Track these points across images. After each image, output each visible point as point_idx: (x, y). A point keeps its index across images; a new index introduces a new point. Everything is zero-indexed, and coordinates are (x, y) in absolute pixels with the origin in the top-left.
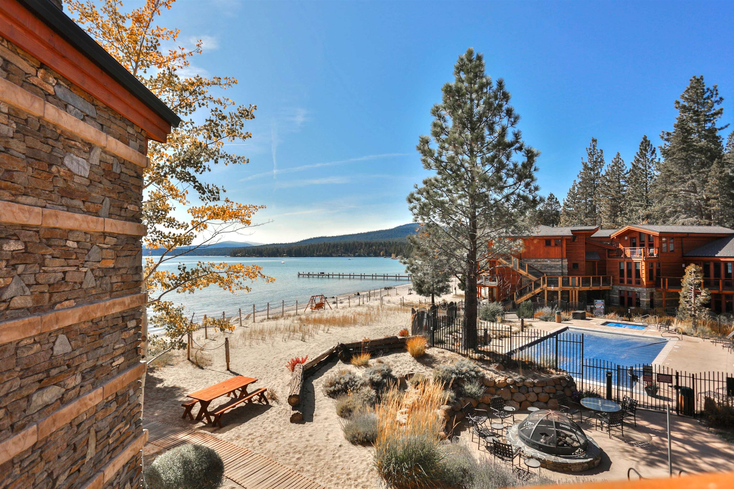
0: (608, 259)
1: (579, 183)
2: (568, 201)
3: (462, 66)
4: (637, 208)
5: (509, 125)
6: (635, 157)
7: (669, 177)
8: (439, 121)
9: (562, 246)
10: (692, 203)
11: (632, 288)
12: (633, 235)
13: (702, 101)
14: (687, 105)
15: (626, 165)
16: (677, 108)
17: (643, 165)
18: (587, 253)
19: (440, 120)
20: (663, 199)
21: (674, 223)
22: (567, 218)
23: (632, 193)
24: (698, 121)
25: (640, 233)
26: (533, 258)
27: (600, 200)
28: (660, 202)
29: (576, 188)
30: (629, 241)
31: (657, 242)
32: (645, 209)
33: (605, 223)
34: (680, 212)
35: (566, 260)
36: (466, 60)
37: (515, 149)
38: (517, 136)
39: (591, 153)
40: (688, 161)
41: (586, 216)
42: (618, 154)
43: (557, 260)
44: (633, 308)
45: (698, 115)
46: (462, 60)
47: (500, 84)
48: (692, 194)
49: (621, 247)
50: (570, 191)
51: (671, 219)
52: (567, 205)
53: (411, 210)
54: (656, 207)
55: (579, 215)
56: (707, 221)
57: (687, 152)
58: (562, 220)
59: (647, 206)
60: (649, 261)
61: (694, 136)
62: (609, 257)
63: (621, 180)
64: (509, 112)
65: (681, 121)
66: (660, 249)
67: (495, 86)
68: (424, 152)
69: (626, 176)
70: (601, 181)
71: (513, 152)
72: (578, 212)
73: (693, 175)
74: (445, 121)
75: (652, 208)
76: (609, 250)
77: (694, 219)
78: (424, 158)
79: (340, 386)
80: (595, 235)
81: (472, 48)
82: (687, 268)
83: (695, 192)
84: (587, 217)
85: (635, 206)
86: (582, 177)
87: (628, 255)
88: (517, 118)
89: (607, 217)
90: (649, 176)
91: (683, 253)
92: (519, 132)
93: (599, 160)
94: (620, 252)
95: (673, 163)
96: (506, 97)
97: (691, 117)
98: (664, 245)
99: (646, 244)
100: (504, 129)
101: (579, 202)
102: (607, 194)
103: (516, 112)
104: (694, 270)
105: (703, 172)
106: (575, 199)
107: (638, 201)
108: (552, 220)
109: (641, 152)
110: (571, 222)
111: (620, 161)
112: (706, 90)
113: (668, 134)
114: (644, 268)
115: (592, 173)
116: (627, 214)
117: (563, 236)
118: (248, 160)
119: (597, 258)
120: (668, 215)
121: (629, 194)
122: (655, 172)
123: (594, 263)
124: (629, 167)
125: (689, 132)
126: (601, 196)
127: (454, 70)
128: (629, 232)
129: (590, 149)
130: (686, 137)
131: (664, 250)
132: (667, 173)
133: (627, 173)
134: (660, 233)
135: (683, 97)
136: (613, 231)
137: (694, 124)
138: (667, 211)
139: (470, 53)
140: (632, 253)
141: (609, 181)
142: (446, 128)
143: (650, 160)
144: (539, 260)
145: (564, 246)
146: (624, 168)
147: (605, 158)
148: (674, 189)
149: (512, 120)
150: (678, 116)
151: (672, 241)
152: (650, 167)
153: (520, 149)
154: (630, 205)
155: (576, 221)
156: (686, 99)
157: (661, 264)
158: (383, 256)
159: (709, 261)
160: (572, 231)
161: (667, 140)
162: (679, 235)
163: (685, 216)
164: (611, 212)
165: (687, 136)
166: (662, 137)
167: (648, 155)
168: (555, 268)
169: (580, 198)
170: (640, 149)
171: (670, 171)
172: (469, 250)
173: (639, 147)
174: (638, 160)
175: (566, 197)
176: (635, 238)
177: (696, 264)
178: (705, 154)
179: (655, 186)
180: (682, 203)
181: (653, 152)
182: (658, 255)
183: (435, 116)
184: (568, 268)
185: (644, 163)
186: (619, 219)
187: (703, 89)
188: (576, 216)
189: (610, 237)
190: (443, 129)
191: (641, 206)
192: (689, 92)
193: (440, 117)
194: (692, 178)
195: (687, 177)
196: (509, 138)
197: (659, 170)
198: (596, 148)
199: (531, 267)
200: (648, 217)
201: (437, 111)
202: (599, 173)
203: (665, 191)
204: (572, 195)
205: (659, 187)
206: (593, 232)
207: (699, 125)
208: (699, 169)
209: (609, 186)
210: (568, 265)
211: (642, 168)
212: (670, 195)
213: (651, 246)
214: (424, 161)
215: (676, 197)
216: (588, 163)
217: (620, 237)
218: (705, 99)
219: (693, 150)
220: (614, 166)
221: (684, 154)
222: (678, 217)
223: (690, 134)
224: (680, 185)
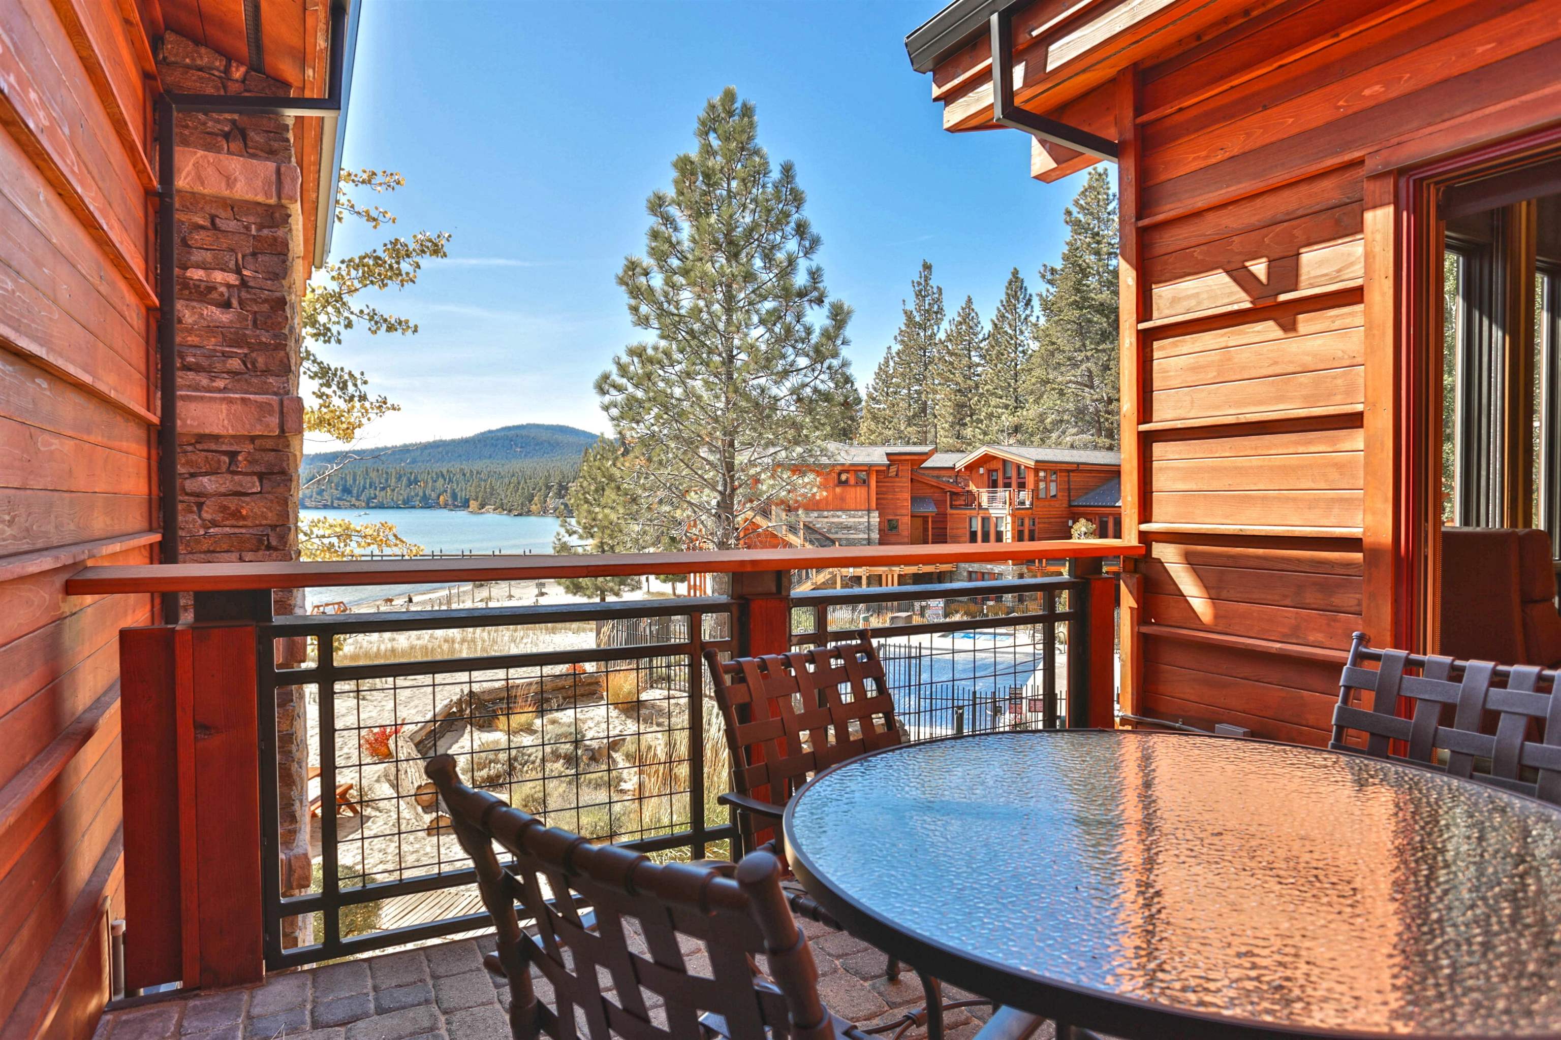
0: (949, 511)
1: (898, 354)
2: (875, 389)
3: (714, 120)
4: (1000, 410)
5: (801, 254)
6: (998, 309)
7: (1052, 354)
8: (663, 228)
9: (869, 486)
10: (1086, 407)
11: (989, 566)
12: (994, 465)
13: (1106, 215)
14: (1083, 220)
15: (982, 323)
16: (1067, 222)
17: (1010, 326)
18: (914, 500)
19: (665, 225)
20: (1041, 397)
21: (1058, 444)
22: (873, 427)
23: (992, 381)
24: (1097, 253)
25: (1004, 462)
26: (814, 510)
27: (935, 392)
28: (1037, 401)
29: (892, 364)
30: (986, 477)
31: (1030, 480)
32: (1013, 414)
33: (944, 440)
34: (1068, 422)
35: (876, 514)
36: (720, 109)
37: (810, 301)
38: (815, 275)
39: (920, 291)
40: (1082, 327)
41: (910, 422)
42: (970, 300)
43: (860, 513)
44: (991, 603)
45: (1098, 243)
46: (713, 107)
47: (788, 170)
48: (1087, 390)
49: (972, 487)
50: (880, 369)
51: (1054, 435)
52: (874, 399)
53: (606, 408)
54: (1030, 412)
55: (896, 420)
56: (1108, 442)
57: (1081, 309)
58: (863, 429)
59: (1016, 408)
60: (1018, 517)
61: (1092, 281)
62: (952, 507)
63: (973, 353)
64: (801, 229)
65: (1074, 249)
66: (1035, 491)
67: (775, 174)
68: (635, 292)
69: (982, 345)
70: (939, 351)
71: (806, 305)
72: (895, 413)
73: (1089, 354)
74: (676, 229)
75: (1025, 413)
76: (953, 494)
77: (1087, 437)
78: (633, 302)
79: (499, 766)
80: (928, 464)
81: (733, 86)
82: (1075, 527)
83: (1092, 387)
84: (909, 425)
85: (995, 407)
86: (902, 341)
87: (985, 504)
88: (815, 242)
89: (947, 426)
90: (1020, 349)
91: (1069, 501)
92: (819, 269)
93: (935, 308)
94: (971, 499)
95: (1059, 328)
96: (798, 199)
97: (1089, 244)
98: (1042, 485)
99: (1014, 484)
100: (791, 261)
101: (895, 393)
102: (948, 380)
103: (815, 229)
104: (1084, 529)
105: (1104, 351)
106: (888, 387)
107: (1001, 398)
108: (844, 429)
109: (1008, 301)
110: (880, 434)
111: (973, 314)
112: (1111, 197)
113: (1053, 271)
114: (1009, 527)
115: (922, 334)
116: (981, 421)
117: (871, 466)
118: (416, 327)
119: (930, 509)
120: (1049, 427)
121: (986, 383)
122: (1030, 342)
123: (925, 519)
124: (988, 327)
125: (1084, 272)
126: (936, 382)
127: (695, 125)
128: (986, 459)
129: (919, 284)
130: (1079, 282)
131: (1042, 495)
132: (1050, 348)
133: (984, 339)
134: (1037, 461)
135: (1076, 203)
136: (960, 455)
137: (1093, 257)
138: (1049, 420)
139: (730, 96)
140: (992, 500)
141: (951, 354)
142: (678, 243)
143: (1023, 317)
144: (826, 513)
145: (873, 484)
146: (979, 329)
147: (945, 304)
148: (1060, 379)
149: (807, 244)
150: (1068, 238)
151: (1054, 477)
152: (1022, 332)
153: (820, 301)
154: (988, 404)
155: (891, 432)
156: (1082, 208)
157: (1037, 521)
158: (445, 506)
159: (1108, 515)
160: (888, 454)
161: (1050, 282)
162: (1064, 467)
163: (1075, 430)
164: (955, 417)
165: (1082, 280)
166: (1043, 277)
167: (1020, 306)
168: (856, 529)
169: (898, 386)
170: (1008, 294)
171: (1053, 343)
172: (720, 492)
173: (1005, 290)
174: (1003, 316)
175: (871, 382)
176: (996, 471)
177: (1088, 520)
178: (1108, 317)
179: (1030, 370)
180: (1071, 406)
181: (1028, 303)
182: (1032, 504)
183: (656, 215)
184: (880, 530)
185: (1013, 323)
186: (968, 432)
187: (1108, 195)
188: (890, 422)
189: (953, 468)
190: (672, 246)
191: (1006, 407)
192: (1086, 196)
193: (668, 220)
194: (1088, 359)
195: (1080, 356)
196: (800, 279)
197: (1036, 338)
198: (931, 283)
199: (809, 528)
200: (1017, 429)
201: (660, 206)
202: (933, 335)
203: (1046, 382)
204: (883, 376)
205: (1038, 372)
206: (924, 457)
207: (1100, 260)
208: (1098, 344)
209: (951, 363)
210: (880, 523)
211: (1010, 331)
212: (1054, 389)
213: (1022, 486)
214: (635, 309)
215: (1061, 393)
216: (915, 313)
217: (971, 468)
218: (1109, 214)
219: (1089, 307)
220: (961, 323)
221: (1077, 313)
222: (1064, 432)
223: (1086, 276)
224: (1068, 371)
